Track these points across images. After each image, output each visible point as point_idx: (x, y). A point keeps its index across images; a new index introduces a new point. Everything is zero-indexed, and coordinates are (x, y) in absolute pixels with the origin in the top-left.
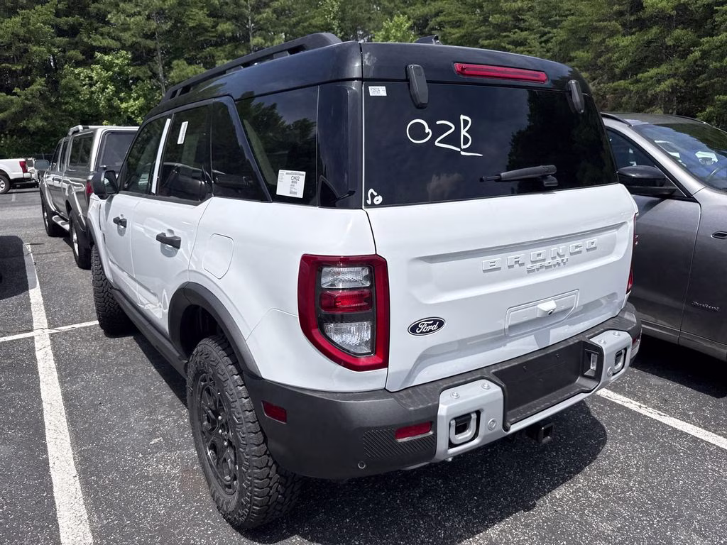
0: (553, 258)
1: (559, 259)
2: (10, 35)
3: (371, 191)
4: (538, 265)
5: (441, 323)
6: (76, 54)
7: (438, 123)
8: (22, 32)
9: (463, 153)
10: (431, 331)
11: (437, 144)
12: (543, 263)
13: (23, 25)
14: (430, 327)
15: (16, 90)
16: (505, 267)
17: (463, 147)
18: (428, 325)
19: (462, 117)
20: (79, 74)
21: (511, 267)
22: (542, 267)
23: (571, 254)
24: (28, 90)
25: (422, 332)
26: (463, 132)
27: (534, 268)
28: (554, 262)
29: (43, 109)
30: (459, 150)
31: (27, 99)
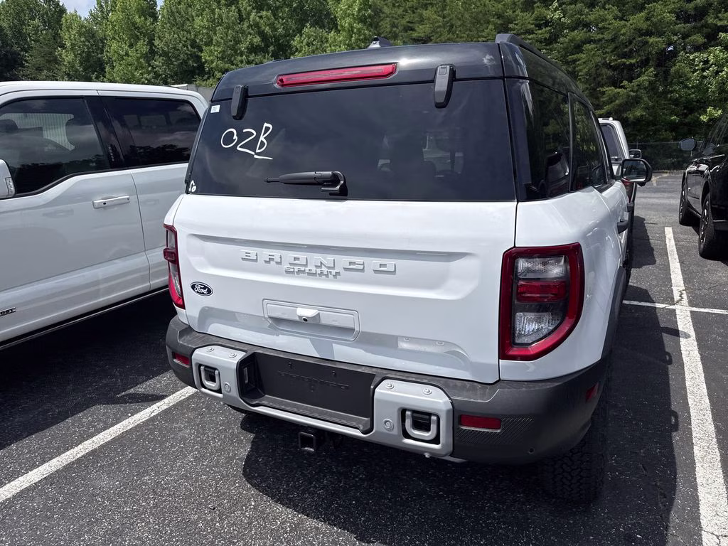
0: (316, 266)
1: (325, 270)
2: (632, 31)
3: (193, 182)
4: (296, 269)
5: (209, 292)
6: (699, 38)
7: (244, 131)
8: (644, 26)
9: (256, 156)
10: (203, 293)
11: (238, 148)
12: (302, 269)
13: (647, 19)
14: (203, 290)
15: (625, 83)
16: (261, 261)
17: (258, 151)
18: (201, 288)
19: (266, 125)
20: (694, 60)
21: (266, 261)
22: (303, 272)
23: (346, 269)
24: (635, 82)
25: (198, 292)
26: (262, 138)
27: (292, 270)
28: (319, 271)
29: (646, 99)
30: (253, 153)
31: (632, 91)
